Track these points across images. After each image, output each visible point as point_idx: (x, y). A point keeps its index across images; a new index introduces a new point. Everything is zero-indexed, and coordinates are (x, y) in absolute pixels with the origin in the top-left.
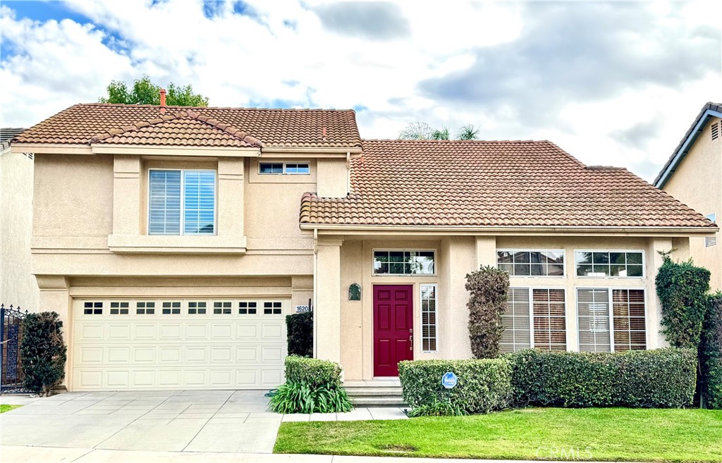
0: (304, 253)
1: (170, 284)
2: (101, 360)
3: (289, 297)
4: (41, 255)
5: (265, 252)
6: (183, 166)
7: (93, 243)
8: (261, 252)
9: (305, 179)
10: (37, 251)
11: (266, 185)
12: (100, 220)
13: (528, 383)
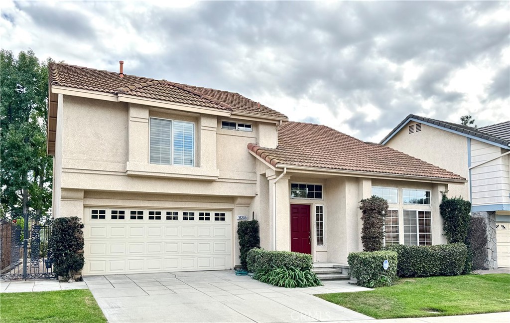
0: (249, 182)
1: (156, 199)
2: (105, 252)
3: (231, 210)
4: (69, 174)
5: (226, 181)
6: (173, 117)
7: (111, 167)
8: (224, 180)
9: (249, 134)
10: (67, 170)
11: (226, 136)
12: (115, 150)
13: (401, 264)
